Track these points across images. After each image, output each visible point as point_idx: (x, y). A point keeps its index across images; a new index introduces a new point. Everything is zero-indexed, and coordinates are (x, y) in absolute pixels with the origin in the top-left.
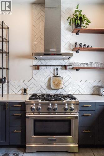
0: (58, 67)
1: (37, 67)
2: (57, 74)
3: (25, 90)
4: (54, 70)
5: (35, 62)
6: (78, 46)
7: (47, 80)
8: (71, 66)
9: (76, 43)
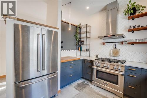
0: (117, 43)
1: (104, 44)
2: (116, 48)
3: (97, 55)
4: (114, 45)
5: (103, 41)
6: (132, 28)
7: (109, 51)
8: (126, 42)
9: (130, 26)
